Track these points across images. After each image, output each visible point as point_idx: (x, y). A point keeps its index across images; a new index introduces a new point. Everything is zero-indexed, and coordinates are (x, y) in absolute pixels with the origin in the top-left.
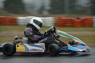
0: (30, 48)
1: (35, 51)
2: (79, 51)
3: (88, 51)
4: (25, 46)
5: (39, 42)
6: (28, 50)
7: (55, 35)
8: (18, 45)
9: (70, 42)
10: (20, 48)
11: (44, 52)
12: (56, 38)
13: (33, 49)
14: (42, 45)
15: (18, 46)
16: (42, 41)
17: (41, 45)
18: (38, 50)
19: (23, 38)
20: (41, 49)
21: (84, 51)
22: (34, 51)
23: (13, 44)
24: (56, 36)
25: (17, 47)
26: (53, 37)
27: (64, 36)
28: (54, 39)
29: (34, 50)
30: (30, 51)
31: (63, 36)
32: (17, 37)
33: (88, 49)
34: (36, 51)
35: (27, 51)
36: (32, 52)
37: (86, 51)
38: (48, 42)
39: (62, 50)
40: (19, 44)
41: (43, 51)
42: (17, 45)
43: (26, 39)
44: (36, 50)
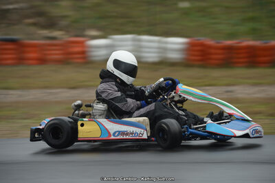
0: (114, 128)
1: (125, 137)
2: (233, 135)
3: (255, 135)
4: (99, 124)
5: (135, 114)
6: (108, 135)
7: (173, 97)
8: (82, 122)
9: (212, 113)
10: (88, 130)
11: (146, 138)
12: (176, 105)
13: (119, 132)
14: (143, 122)
15: (82, 125)
16: (143, 111)
17: (139, 122)
18: (132, 133)
19: (95, 105)
20: (138, 130)
21: (246, 136)
22: (122, 137)
23: (71, 120)
24: (176, 99)
25: (80, 128)
26: (169, 101)
27: (196, 100)
28: (172, 108)
29: (123, 133)
30: (112, 137)
31: (193, 99)
32: (79, 102)
33: (256, 131)
34: (127, 137)
35: (105, 137)
36: (118, 137)
37: (251, 136)
38: (156, 114)
39: (191, 133)
40: (84, 119)
41: (145, 136)
42: (79, 123)
43: (101, 107)
44: (127, 134)
